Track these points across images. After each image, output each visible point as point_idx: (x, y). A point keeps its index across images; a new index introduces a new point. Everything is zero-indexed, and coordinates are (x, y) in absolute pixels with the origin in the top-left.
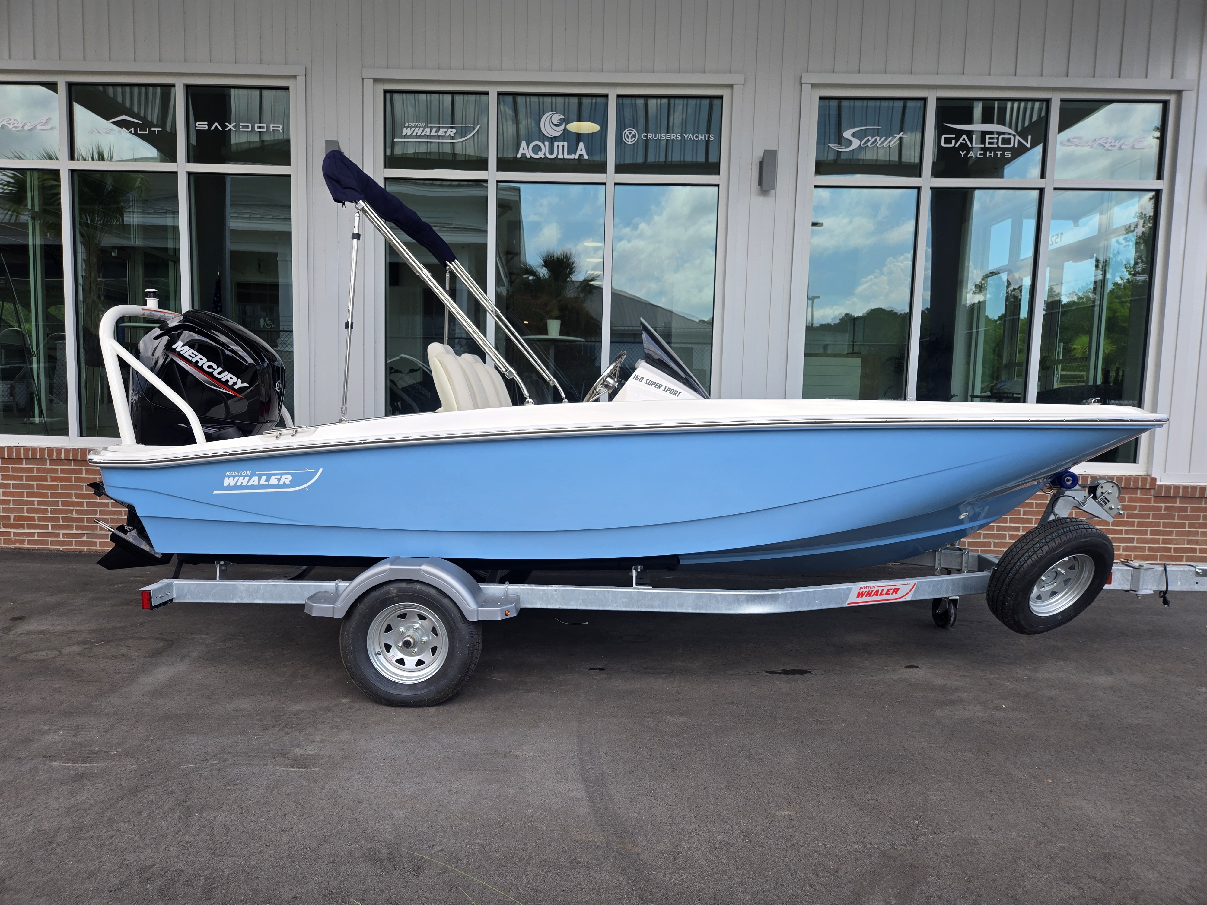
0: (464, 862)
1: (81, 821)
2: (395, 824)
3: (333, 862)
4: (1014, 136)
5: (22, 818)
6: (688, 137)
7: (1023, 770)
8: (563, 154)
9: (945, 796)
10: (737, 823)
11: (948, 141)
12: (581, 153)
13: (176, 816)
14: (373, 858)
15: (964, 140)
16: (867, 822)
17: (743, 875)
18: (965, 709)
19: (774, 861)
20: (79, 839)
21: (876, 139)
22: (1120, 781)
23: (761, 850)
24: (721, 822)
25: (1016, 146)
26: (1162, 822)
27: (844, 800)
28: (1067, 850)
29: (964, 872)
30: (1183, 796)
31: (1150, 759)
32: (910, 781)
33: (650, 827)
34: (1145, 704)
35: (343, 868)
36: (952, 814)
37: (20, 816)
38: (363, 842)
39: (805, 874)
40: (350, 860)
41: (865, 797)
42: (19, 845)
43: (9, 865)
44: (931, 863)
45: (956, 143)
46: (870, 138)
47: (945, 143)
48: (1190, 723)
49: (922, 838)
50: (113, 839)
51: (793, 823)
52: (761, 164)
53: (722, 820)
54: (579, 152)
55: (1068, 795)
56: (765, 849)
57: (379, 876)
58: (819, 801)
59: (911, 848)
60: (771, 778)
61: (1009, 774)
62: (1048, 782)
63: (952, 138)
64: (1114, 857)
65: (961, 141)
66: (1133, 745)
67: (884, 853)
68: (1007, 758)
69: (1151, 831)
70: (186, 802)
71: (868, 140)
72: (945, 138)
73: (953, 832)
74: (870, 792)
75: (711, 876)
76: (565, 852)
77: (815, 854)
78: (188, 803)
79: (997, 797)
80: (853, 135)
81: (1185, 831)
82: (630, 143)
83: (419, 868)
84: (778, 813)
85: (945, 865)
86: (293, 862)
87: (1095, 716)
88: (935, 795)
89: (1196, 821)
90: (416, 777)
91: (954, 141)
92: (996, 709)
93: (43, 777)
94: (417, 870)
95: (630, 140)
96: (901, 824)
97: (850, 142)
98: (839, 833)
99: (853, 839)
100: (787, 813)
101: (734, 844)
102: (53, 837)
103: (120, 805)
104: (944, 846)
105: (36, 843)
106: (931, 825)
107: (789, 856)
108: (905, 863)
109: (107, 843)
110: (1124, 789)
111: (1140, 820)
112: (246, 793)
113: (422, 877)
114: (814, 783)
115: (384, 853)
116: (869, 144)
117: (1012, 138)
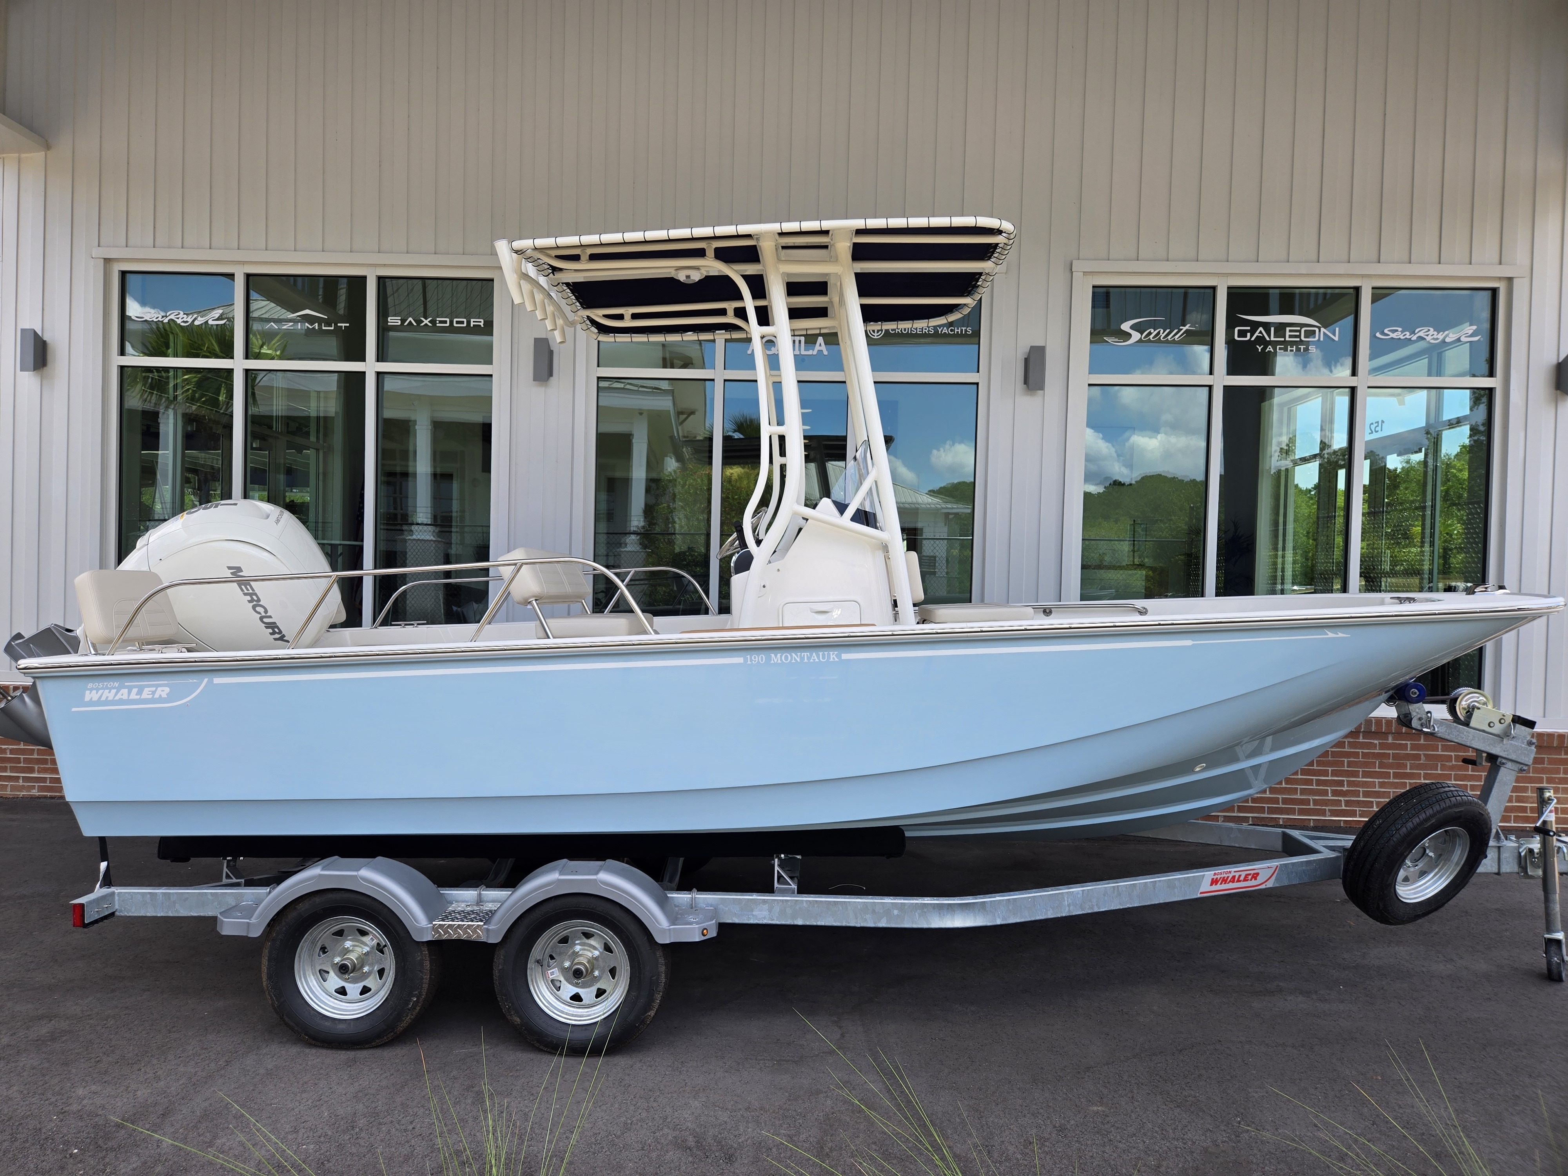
0: (774, 1150)
1: (373, 1105)
2: (693, 1113)
3: (643, 1149)
4: (1319, 328)
5: (312, 1103)
6: (942, 331)
7: (1350, 1066)
8: (800, 350)
9: (1267, 1093)
10: (1048, 1118)
11: (1242, 334)
12: (820, 348)
13: (469, 1101)
14: (680, 1145)
15: (1261, 332)
16: (1186, 1119)
17: (1062, 1169)
18: (1286, 1000)
19: (1091, 1157)
20: (380, 1124)
21: (1159, 331)
22: (1456, 1079)
23: (1077, 1145)
24: (1032, 1117)
25: (1322, 339)
26: (1499, 1121)
27: (1159, 1097)
28: (1397, 1149)
29: (1289, 1169)
30: (1523, 1095)
31: (1491, 1057)
32: (1229, 1077)
33: (958, 1120)
34: (1488, 996)
35: (654, 1155)
36: (1275, 1111)
37: (310, 1101)
38: (666, 1131)
39: (1126, 1169)
40: (659, 1148)
41: (1181, 1093)
42: (322, 1129)
43: (320, 1149)
44: (1255, 1161)
45: (1251, 337)
46: (1152, 331)
47: (1238, 337)
48: (1537, 1017)
49: (1246, 1135)
50: (414, 1124)
51: (1108, 1119)
52: (1026, 360)
53: (1033, 1115)
54: (817, 347)
55: (1398, 1093)
56: (1082, 1145)
57: (693, 1163)
58: (1133, 1097)
59: (1234, 1145)
60: (1079, 1072)
61: (1335, 1070)
62: (1377, 1079)
63: (1247, 331)
64: (1446, 1156)
65: (1257, 334)
66: (1472, 1041)
67: (1206, 1150)
68: (1333, 1054)
69: (1486, 1130)
70: (473, 1087)
71: (1150, 333)
72: (1239, 330)
73: (1276, 1129)
74: (1186, 1088)
75: (1029, 1170)
76: (875, 1143)
77: (1134, 1150)
78: (476, 1089)
79: (1323, 1094)
80: (1132, 327)
81: (1522, 1131)
82: (876, 337)
83: (731, 1156)
84: (1091, 1108)
85: (1270, 1161)
86: (603, 1148)
87: (1431, 1008)
88: (1257, 1092)
89: (1535, 1121)
90: (702, 1066)
91: (1249, 334)
92: (1320, 1000)
93: (315, 1062)
94: (730, 1159)
95: (876, 334)
96: (1222, 1122)
97: (1129, 336)
98: (1157, 1129)
99: (1172, 1135)
100: (1100, 1108)
101: (1048, 1139)
102: (352, 1122)
103: (406, 1090)
104: (1268, 1143)
105: (338, 1128)
106: (1253, 1122)
107: (1107, 1151)
108: (1228, 1160)
109: (410, 1127)
110: (1459, 1087)
111: (1474, 1119)
112: (532, 1079)
113: (736, 1165)
114: (1125, 1078)
115: (691, 1141)
116: (1151, 337)
117: (1317, 330)
